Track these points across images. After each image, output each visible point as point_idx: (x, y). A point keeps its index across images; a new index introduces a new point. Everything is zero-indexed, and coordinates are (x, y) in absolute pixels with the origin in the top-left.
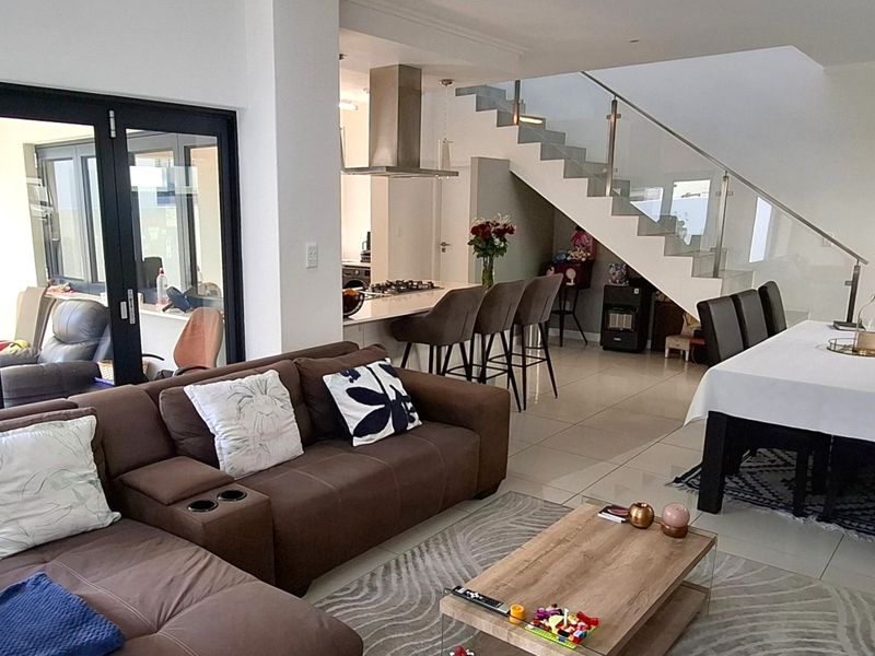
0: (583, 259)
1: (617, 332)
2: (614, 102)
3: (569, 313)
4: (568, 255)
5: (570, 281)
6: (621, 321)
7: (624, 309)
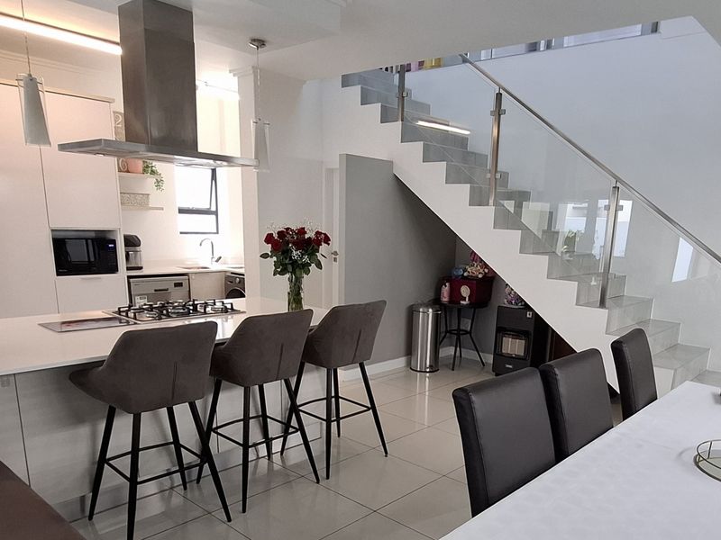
0: (480, 276)
1: (510, 358)
2: (499, 96)
3: (466, 332)
4: (465, 270)
5: (464, 299)
6: (514, 346)
7: (518, 334)
